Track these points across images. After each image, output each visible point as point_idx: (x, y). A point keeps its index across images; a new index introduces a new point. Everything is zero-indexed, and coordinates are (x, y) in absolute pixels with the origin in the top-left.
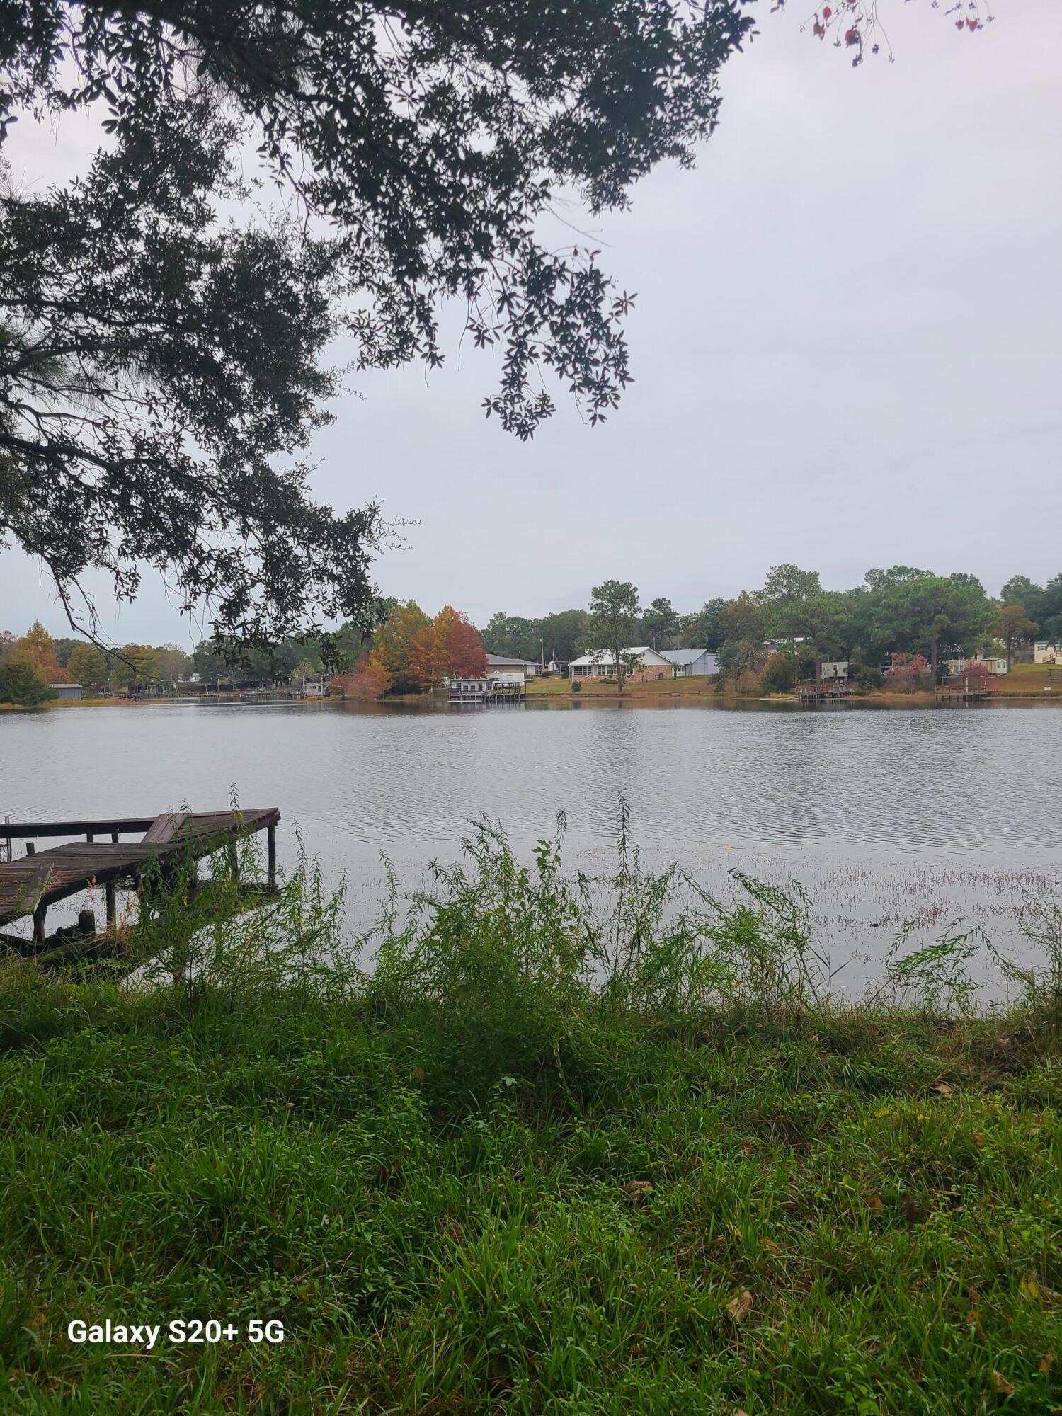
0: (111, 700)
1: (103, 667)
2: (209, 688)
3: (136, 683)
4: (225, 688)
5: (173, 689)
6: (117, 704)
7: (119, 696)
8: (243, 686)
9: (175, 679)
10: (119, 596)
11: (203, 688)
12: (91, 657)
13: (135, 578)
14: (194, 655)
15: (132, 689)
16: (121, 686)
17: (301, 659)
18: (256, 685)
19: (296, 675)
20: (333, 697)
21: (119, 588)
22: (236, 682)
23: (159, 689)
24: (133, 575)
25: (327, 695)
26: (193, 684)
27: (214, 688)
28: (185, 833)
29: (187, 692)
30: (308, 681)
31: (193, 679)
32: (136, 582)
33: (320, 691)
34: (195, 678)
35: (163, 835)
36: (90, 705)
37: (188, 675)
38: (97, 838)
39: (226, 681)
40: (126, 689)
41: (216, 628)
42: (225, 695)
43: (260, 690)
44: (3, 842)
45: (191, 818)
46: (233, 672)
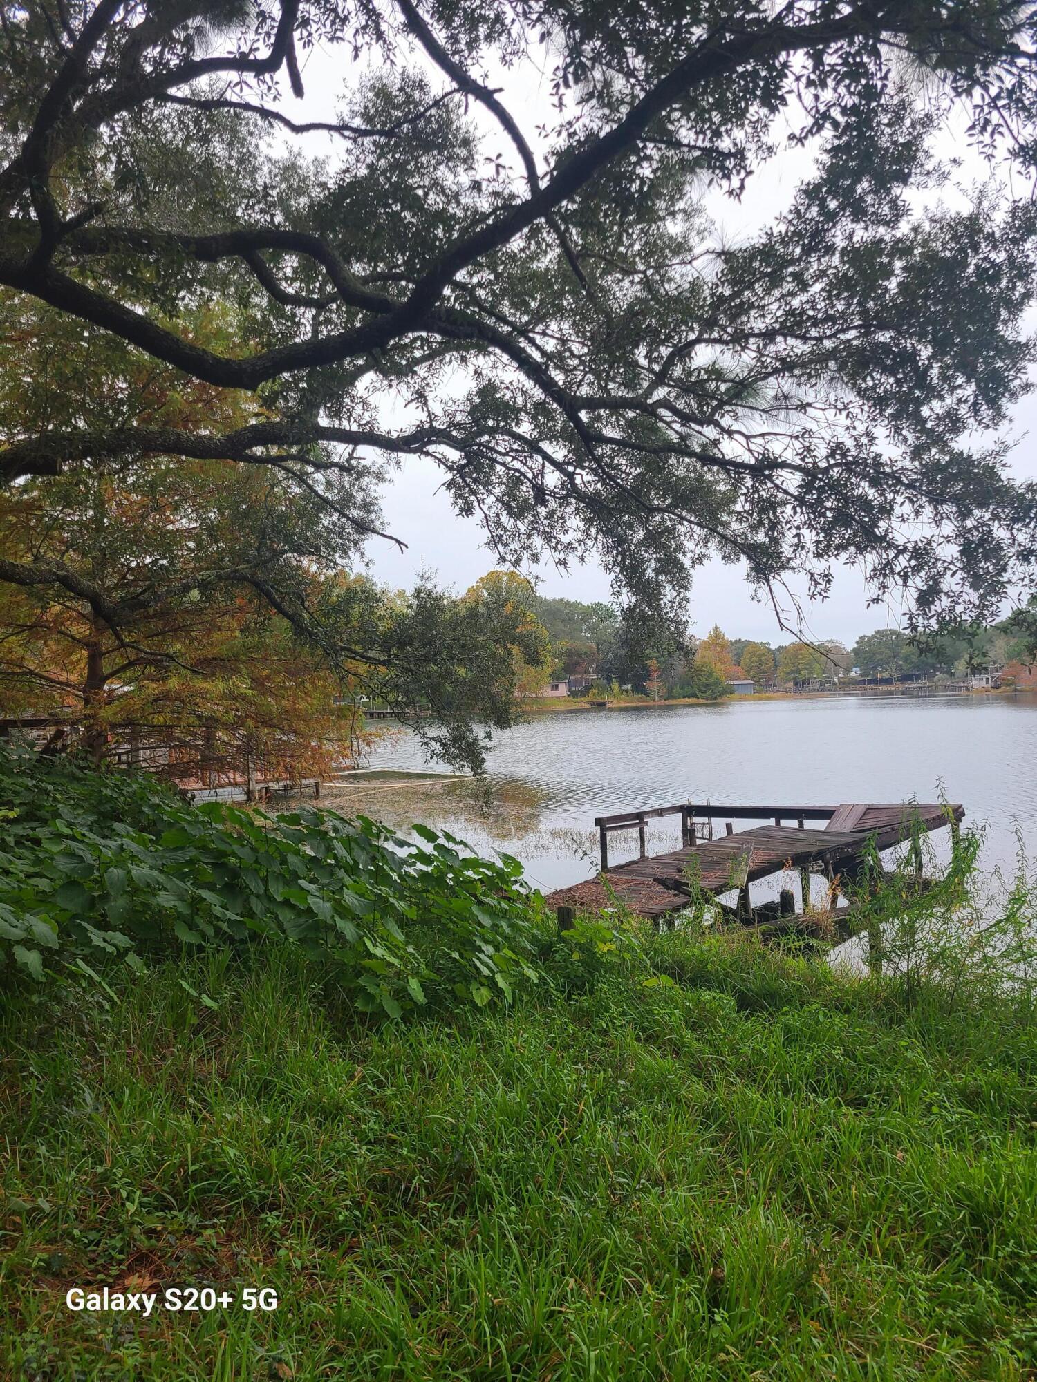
0: (779, 694)
1: (771, 664)
2: (870, 682)
3: (801, 678)
4: (888, 681)
5: (834, 684)
6: (784, 698)
7: (785, 690)
8: (905, 679)
9: (837, 674)
10: (813, 597)
11: (864, 682)
12: (760, 656)
13: (827, 578)
14: (854, 650)
15: (796, 684)
16: (787, 681)
18: (918, 677)
19: (960, 668)
20: (1002, 688)
21: (813, 588)
22: (896, 675)
23: (821, 683)
24: (827, 575)
25: (996, 687)
26: (853, 678)
27: (874, 681)
28: (868, 822)
29: (848, 686)
31: (853, 674)
32: (829, 581)
33: (987, 682)
34: (855, 673)
35: (845, 825)
36: (761, 699)
37: (848, 670)
38: (785, 823)
39: (886, 675)
40: (791, 684)
41: (910, 619)
42: (885, 688)
43: (921, 683)
44: (705, 820)
45: (869, 809)
46: (894, 666)
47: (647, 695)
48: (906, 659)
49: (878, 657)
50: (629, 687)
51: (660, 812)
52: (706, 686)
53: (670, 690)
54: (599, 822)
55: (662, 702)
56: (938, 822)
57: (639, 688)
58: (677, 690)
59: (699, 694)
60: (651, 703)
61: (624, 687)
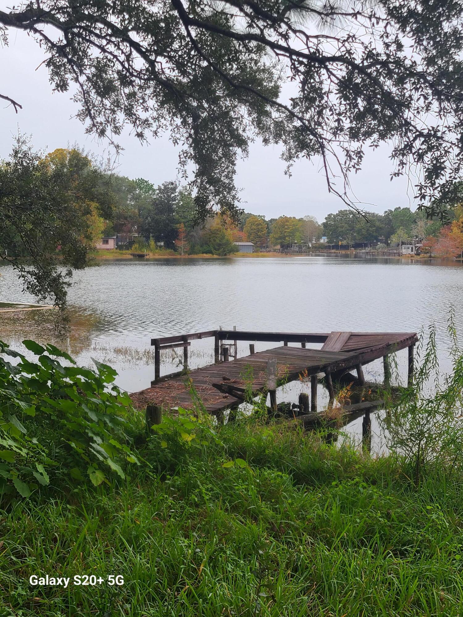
0: (271, 253)
1: (265, 231)
2: (334, 247)
3: (286, 242)
4: (346, 247)
5: (309, 248)
6: (274, 256)
7: (275, 251)
8: (357, 246)
9: (311, 241)
11: (329, 247)
12: (258, 225)
14: (324, 224)
15: (282, 246)
16: (276, 244)
17: (399, 226)
18: (366, 246)
19: (394, 239)
20: (422, 255)
21: (348, 162)
22: (352, 243)
23: (300, 247)
25: (418, 254)
26: (322, 244)
27: (336, 247)
28: (352, 344)
29: (318, 250)
30: (403, 243)
31: (322, 241)
33: (412, 251)
34: (324, 240)
35: (335, 346)
36: (258, 257)
37: (319, 238)
38: (291, 344)
39: (344, 243)
40: (278, 247)
41: (420, 189)
42: (343, 252)
43: (368, 249)
44: (232, 342)
45: (352, 336)
46: (350, 236)
47: (175, 250)
48: (359, 232)
49: (340, 229)
50: (162, 244)
51: (199, 336)
52: (219, 245)
53: (193, 247)
54: (154, 342)
55: (187, 256)
56: (401, 345)
57: (170, 245)
58: (198, 247)
59: (214, 251)
60: (179, 257)
61: (159, 244)
